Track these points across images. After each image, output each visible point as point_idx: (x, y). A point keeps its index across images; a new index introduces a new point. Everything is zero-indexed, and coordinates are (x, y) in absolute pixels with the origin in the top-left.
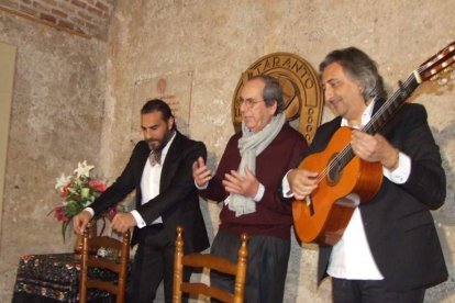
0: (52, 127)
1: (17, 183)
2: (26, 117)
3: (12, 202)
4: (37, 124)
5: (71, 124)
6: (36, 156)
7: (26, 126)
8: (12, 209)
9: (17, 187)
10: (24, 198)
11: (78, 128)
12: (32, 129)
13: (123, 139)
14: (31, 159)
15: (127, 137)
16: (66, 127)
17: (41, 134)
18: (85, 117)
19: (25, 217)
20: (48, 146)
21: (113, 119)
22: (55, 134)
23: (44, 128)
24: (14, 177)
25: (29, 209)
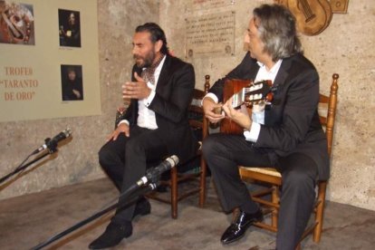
0: (125, 12)
1: (107, 56)
2: (107, 5)
3: (105, 71)
4: (115, 10)
5: (138, 9)
6: (117, 35)
7: (108, 12)
8: (106, 76)
9: (107, 59)
10: (112, 67)
11: (143, 12)
12: (113, 15)
13: (178, 18)
14: (114, 38)
15: (181, 17)
16: (135, 12)
17: (118, 18)
18: (147, 3)
19: (115, 81)
20: (124, 27)
21: (168, 4)
22: (128, 18)
23: (120, 13)
24: (105, 53)
25: (117, 76)
